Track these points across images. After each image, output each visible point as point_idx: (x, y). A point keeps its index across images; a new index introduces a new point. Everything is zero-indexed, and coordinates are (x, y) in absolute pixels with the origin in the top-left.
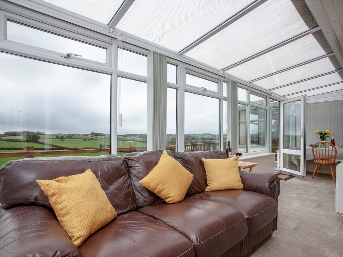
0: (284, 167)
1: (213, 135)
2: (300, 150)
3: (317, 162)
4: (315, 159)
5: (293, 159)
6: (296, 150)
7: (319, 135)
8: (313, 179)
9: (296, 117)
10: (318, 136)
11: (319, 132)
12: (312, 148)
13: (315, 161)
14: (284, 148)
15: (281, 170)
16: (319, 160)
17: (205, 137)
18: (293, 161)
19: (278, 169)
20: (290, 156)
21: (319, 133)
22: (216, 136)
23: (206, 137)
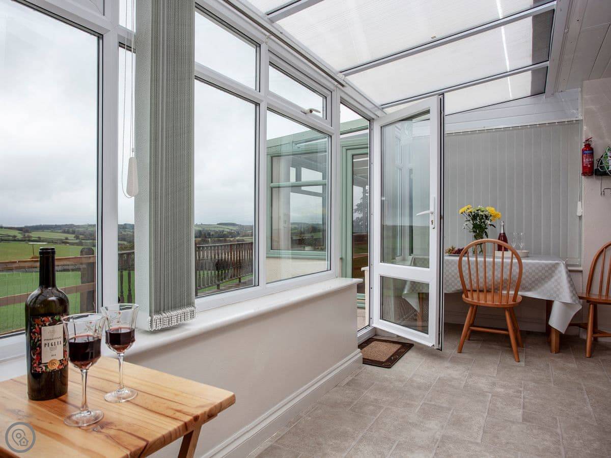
0: (382, 318)
1: (241, 227)
2: (429, 268)
3: (470, 299)
4: (464, 291)
5: (405, 292)
6: (415, 265)
7: (471, 221)
8: (460, 352)
9: (411, 171)
10: (468, 223)
11: (471, 212)
12: (458, 258)
13: (464, 296)
14: (383, 260)
15: (375, 325)
16: (475, 295)
17: (223, 231)
18: (408, 300)
19: (367, 324)
20: (399, 284)
21: (469, 215)
22: (246, 227)
23: (227, 229)
